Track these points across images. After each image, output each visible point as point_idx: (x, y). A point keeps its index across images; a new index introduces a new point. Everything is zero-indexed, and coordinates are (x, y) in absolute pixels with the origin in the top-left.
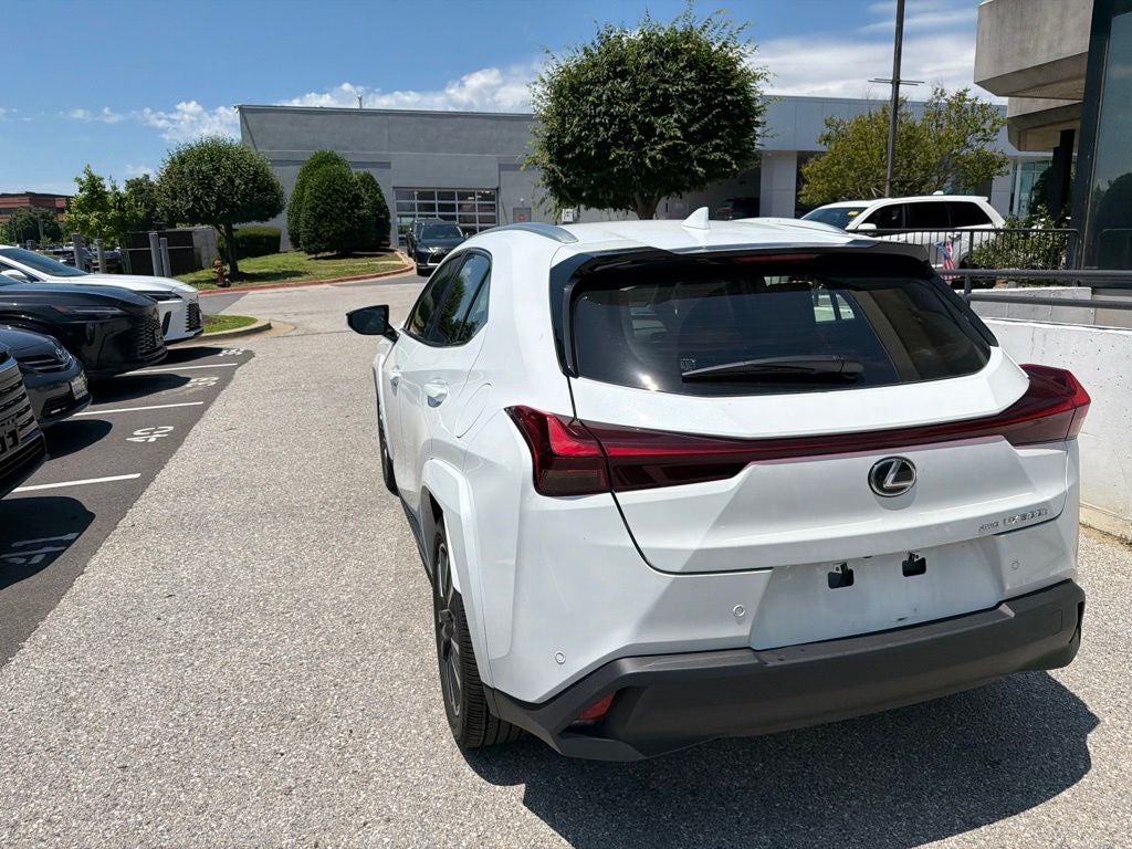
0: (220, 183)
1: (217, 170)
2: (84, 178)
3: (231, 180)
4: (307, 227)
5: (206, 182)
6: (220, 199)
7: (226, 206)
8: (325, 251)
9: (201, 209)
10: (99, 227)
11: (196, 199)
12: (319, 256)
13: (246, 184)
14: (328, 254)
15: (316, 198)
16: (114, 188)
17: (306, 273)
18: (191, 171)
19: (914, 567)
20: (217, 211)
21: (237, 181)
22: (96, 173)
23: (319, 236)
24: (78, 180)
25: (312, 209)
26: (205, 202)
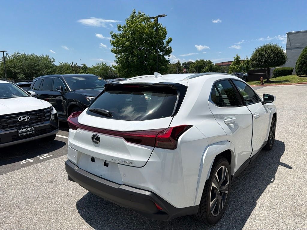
0: (266, 56)
1: (266, 53)
2: (236, 57)
3: (269, 55)
4: (298, 67)
5: (262, 56)
6: (266, 61)
7: (267, 62)
8: (304, 74)
9: (260, 63)
10: (237, 69)
11: (259, 61)
12: (302, 76)
13: (274, 56)
14: (305, 75)
15: (303, 58)
16: (247, 59)
17: (289, 81)
18: (259, 54)
19: (106, 164)
20: (264, 64)
21: (271, 55)
22: (239, 56)
23: (302, 70)
24: (234, 58)
25: (301, 62)
26: (261, 62)
